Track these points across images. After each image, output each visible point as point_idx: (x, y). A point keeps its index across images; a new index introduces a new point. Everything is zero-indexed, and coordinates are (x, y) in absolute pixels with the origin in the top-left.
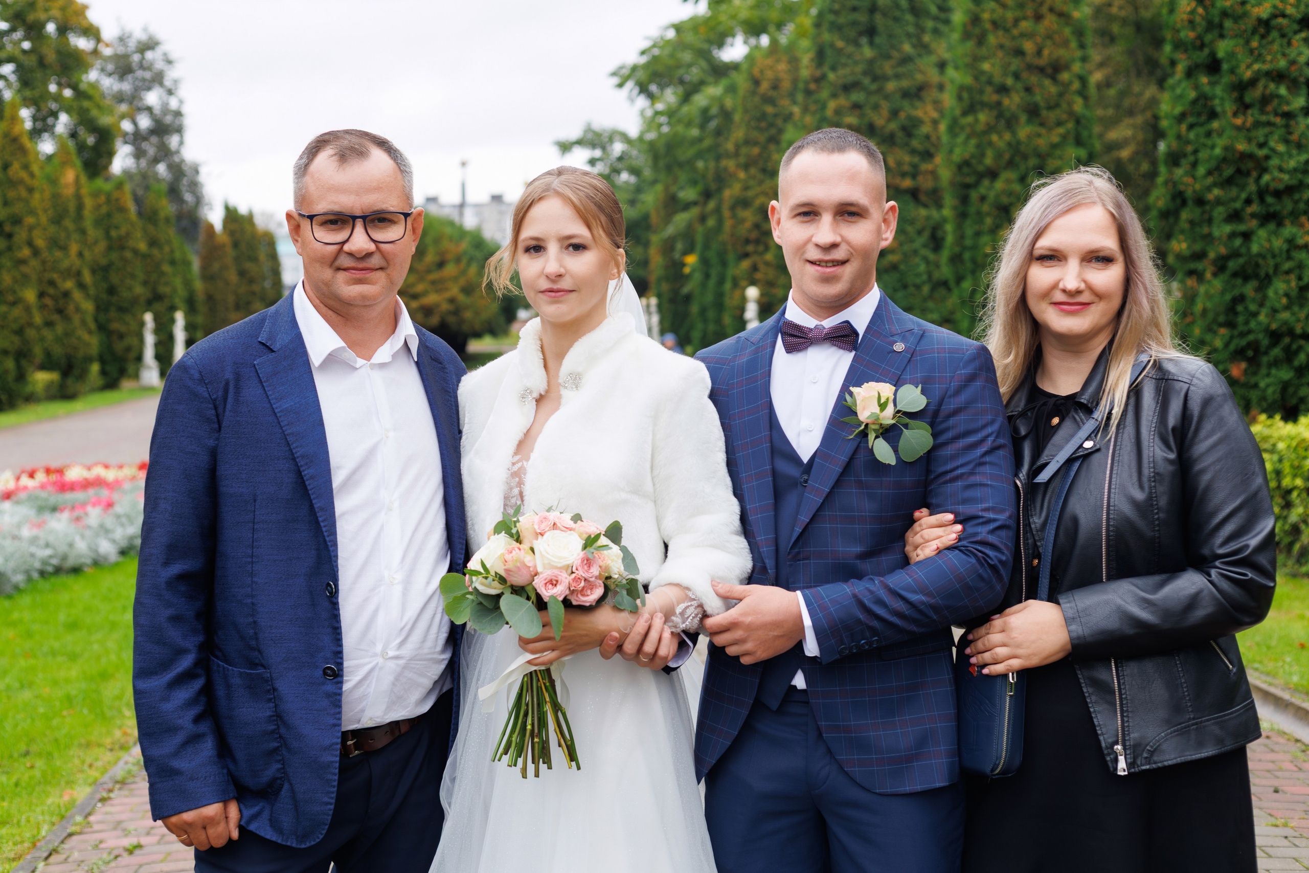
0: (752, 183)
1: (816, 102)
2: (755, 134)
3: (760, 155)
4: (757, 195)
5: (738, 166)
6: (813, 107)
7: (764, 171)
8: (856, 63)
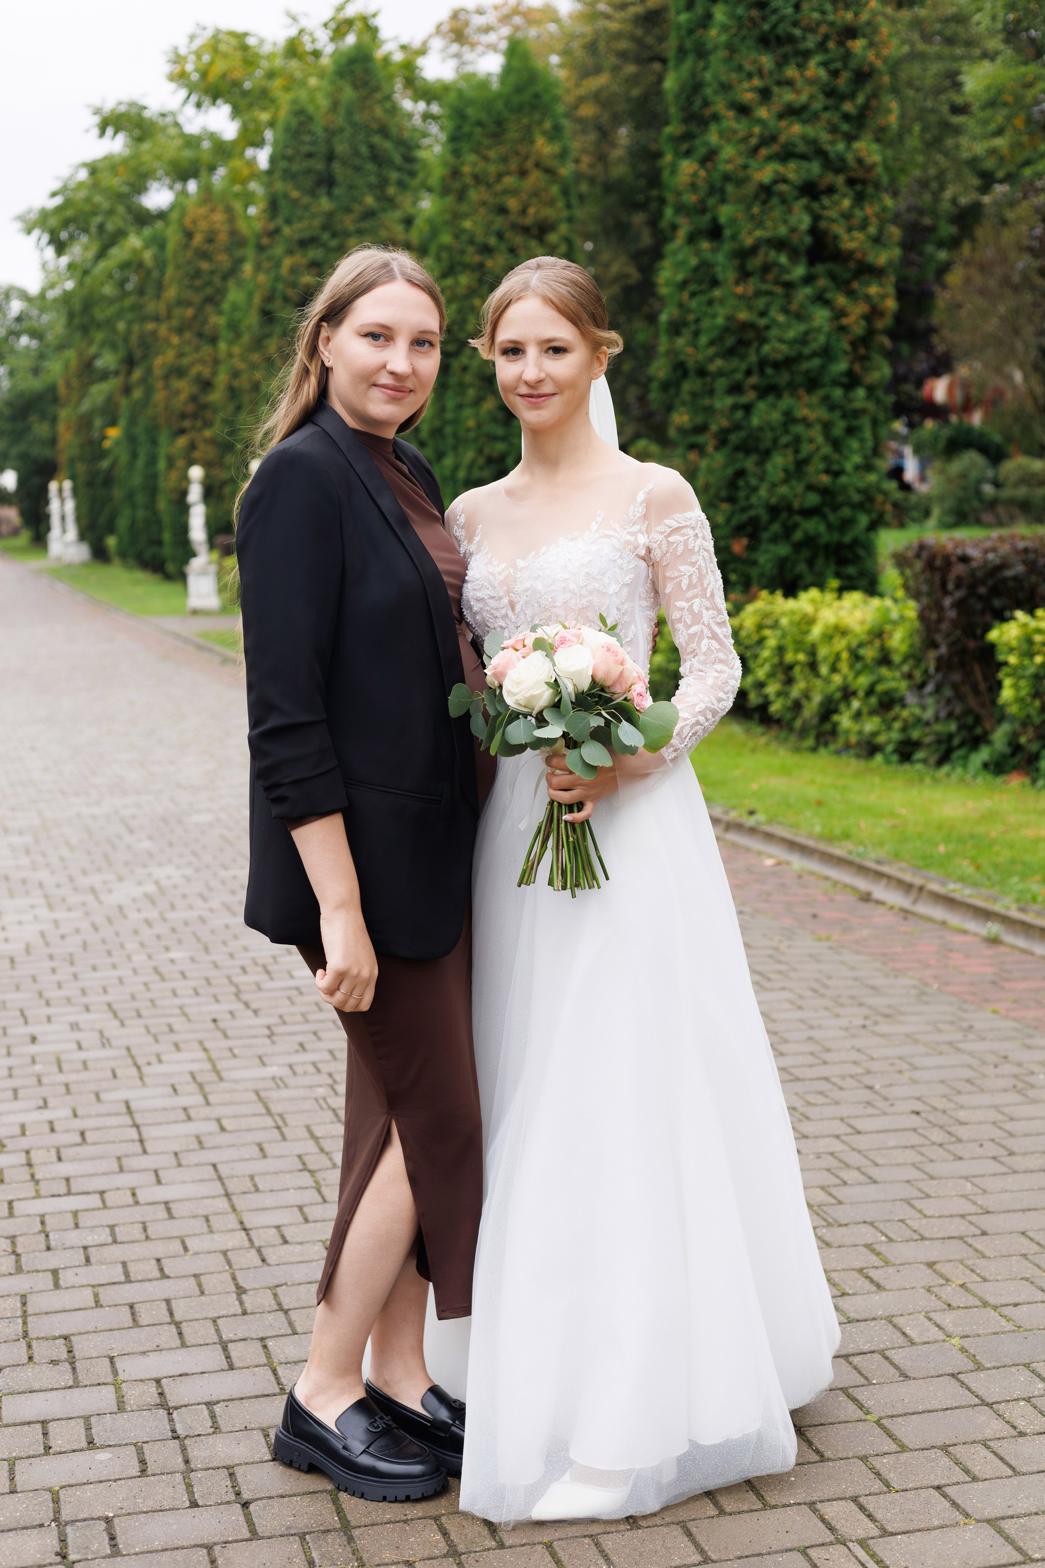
0: (187, 349)
1: (269, 259)
2: (189, 294)
3: (195, 317)
4: (193, 364)
5: (170, 330)
6: (266, 265)
7: (200, 335)
8: (314, 216)
